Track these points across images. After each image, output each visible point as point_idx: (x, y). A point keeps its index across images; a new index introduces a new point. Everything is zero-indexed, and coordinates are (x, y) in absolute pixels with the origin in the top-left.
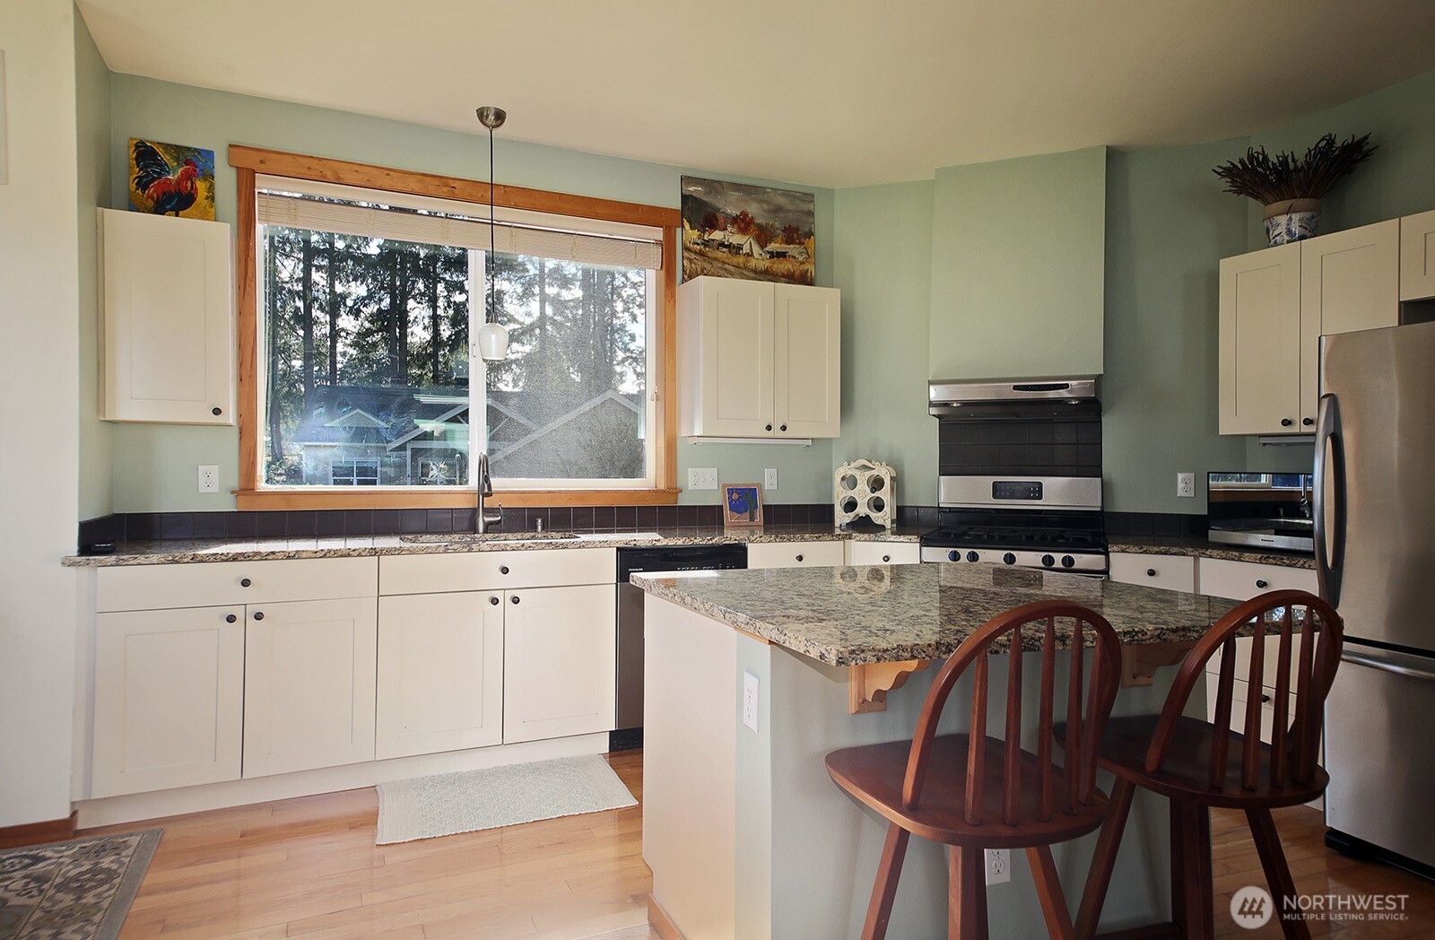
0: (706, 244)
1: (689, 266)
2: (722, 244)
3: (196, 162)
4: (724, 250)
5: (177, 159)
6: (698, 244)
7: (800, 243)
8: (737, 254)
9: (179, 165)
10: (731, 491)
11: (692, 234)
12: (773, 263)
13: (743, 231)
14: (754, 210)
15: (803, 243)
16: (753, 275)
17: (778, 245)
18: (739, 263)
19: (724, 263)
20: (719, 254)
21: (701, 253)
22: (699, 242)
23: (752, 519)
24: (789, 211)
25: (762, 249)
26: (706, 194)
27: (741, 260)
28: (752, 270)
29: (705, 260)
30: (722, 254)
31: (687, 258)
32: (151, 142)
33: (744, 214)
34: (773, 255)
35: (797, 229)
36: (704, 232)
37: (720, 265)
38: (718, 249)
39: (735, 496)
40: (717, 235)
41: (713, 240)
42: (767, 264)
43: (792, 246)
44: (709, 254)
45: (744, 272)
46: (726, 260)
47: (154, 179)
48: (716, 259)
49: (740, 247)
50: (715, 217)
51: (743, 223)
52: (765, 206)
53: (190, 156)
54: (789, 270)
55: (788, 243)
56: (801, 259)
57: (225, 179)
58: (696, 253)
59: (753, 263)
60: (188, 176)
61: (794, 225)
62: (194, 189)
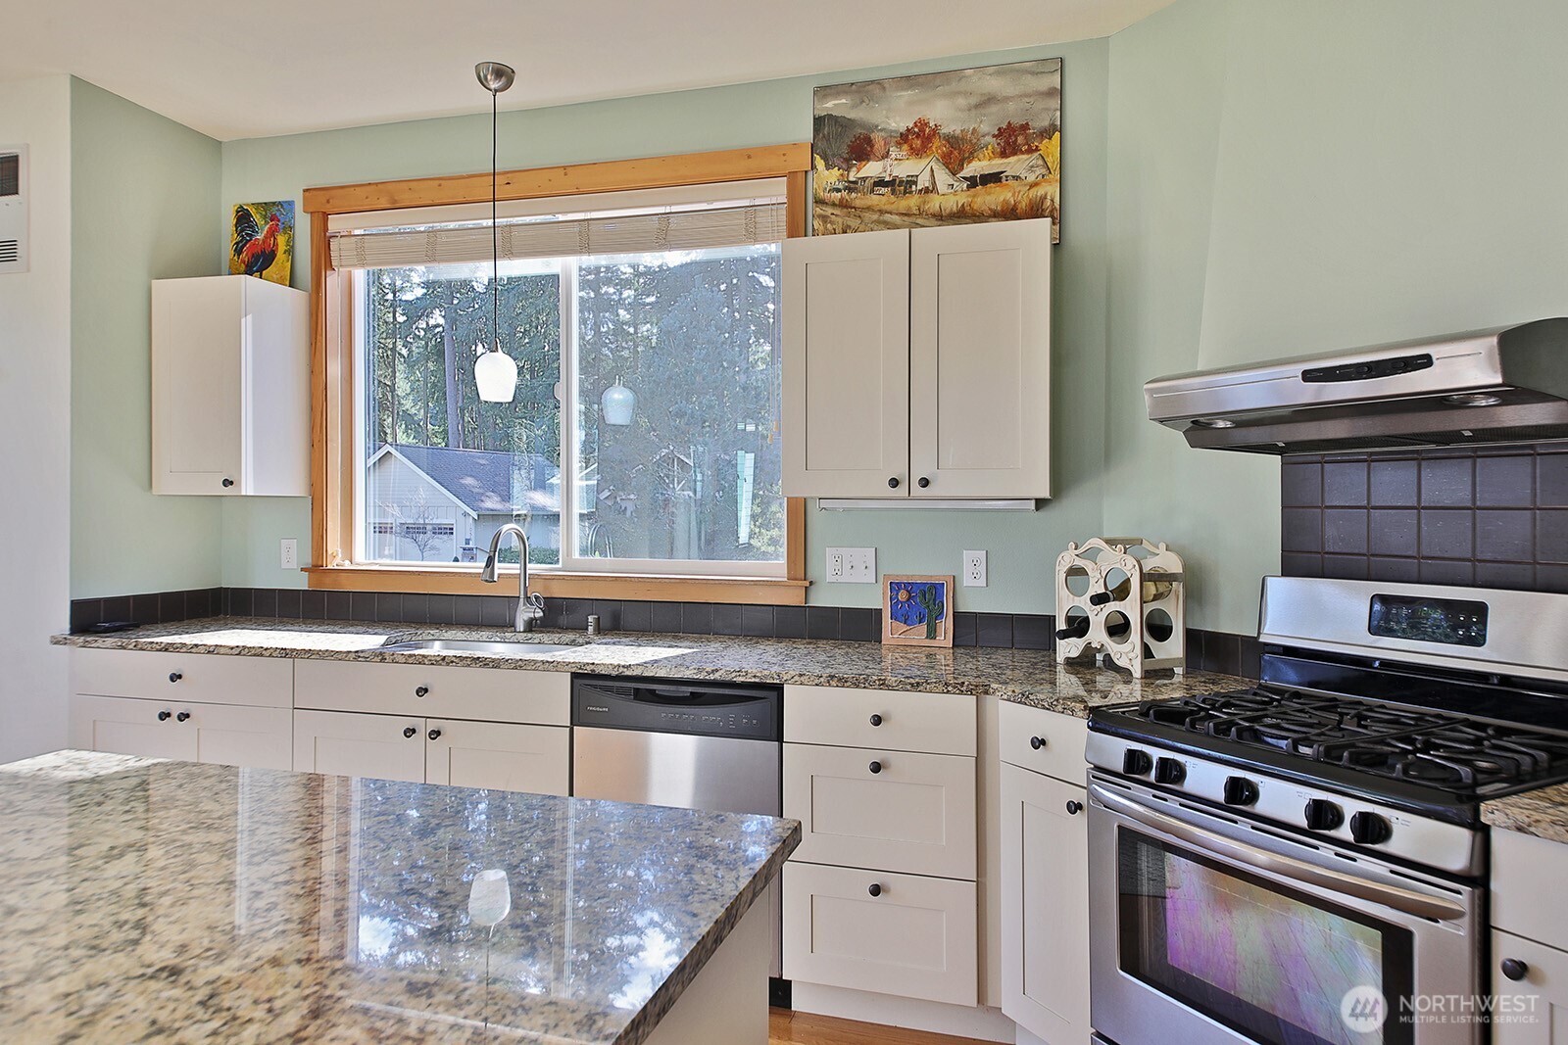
0: (851, 187)
1: (822, 228)
2: (881, 183)
3: (276, 213)
4: (883, 190)
5: (265, 217)
6: (839, 190)
7: (1030, 151)
8: (905, 193)
9: (266, 223)
10: (895, 588)
11: (826, 177)
12: (974, 196)
13: (917, 153)
14: (945, 114)
15: (1037, 149)
16: (933, 221)
17: (985, 163)
18: (910, 208)
19: (881, 212)
20: (874, 200)
21: (843, 205)
22: (841, 186)
23: (932, 635)
24: (1007, 99)
25: (954, 175)
26: (854, 106)
27: (912, 202)
28: (934, 216)
29: (848, 215)
30: (881, 199)
31: (819, 216)
32: (247, 205)
33: (922, 124)
34: (973, 182)
35: (1025, 127)
36: (848, 170)
37: (875, 217)
38: (872, 191)
39: (903, 596)
40: (872, 169)
41: (864, 179)
42: (963, 199)
43: (1012, 159)
44: (858, 203)
45: (919, 221)
46: (888, 207)
47: (248, 241)
48: (869, 208)
49: (911, 181)
50: (869, 141)
51: (919, 139)
52: (961, 101)
53: (274, 210)
54: (1005, 202)
55: (1004, 154)
56: (1031, 178)
57: (303, 224)
58: (834, 205)
59: (935, 203)
60: (272, 233)
61: (1017, 121)
62: (276, 244)
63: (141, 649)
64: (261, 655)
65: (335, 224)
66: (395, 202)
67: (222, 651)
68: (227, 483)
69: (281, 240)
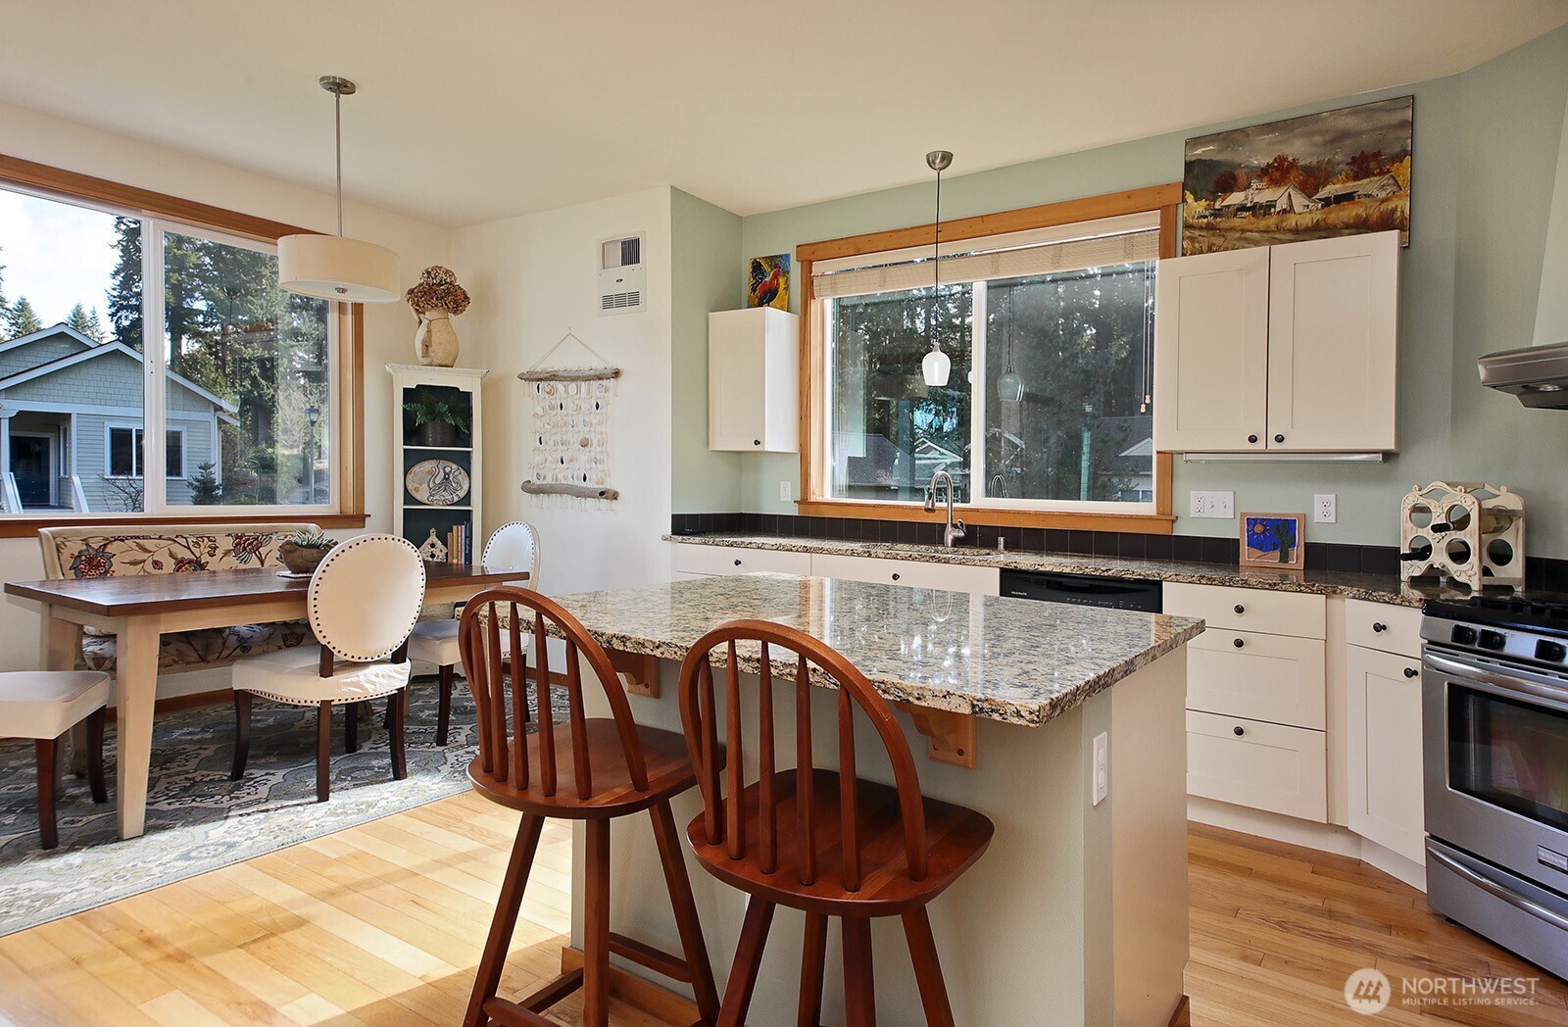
0: (1217, 214)
1: (1190, 247)
2: (1243, 208)
3: (778, 263)
4: (1245, 214)
5: (771, 266)
6: (1205, 217)
7: (1382, 173)
8: (1265, 215)
9: (772, 270)
10: (1252, 522)
11: (1196, 207)
12: (1329, 213)
13: (1275, 183)
14: (1299, 150)
15: (1389, 171)
16: (1291, 236)
17: (1338, 186)
18: (1268, 226)
19: (1243, 231)
20: (1237, 222)
21: (1209, 227)
22: (1207, 213)
23: (1284, 558)
24: (1360, 133)
25: (1310, 197)
26: (1220, 151)
27: (1271, 221)
28: (1291, 230)
29: (1214, 235)
30: (1243, 220)
31: (1188, 238)
32: (759, 258)
33: (1281, 160)
34: (1327, 202)
35: (1378, 154)
36: (1215, 201)
37: (1237, 235)
38: (1235, 215)
39: (1259, 529)
40: (1236, 198)
41: (1228, 207)
42: (1317, 216)
43: (1365, 181)
44: (1222, 226)
45: (1277, 236)
46: (1249, 227)
47: (760, 283)
48: (1232, 229)
49: (1271, 205)
50: (1233, 177)
51: (1278, 172)
52: (1318, 139)
53: (777, 261)
54: (1358, 216)
55: (1356, 178)
56: (1383, 195)
57: (795, 268)
58: (1201, 228)
59: (1292, 221)
60: (776, 276)
61: (1370, 150)
62: (778, 284)
63: (717, 545)
64: (791, 550)
65: (818, 268)
66: (858, 250)
67: (767, 547)
68: (757, 443)
69: (782, 281)
